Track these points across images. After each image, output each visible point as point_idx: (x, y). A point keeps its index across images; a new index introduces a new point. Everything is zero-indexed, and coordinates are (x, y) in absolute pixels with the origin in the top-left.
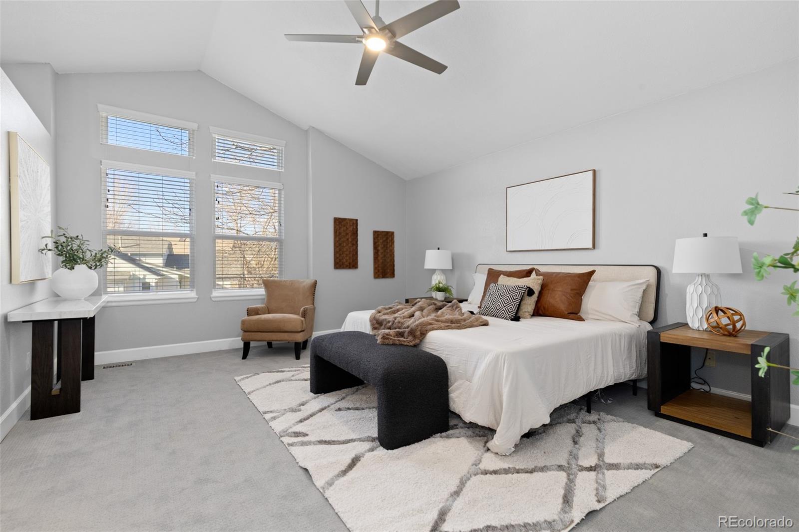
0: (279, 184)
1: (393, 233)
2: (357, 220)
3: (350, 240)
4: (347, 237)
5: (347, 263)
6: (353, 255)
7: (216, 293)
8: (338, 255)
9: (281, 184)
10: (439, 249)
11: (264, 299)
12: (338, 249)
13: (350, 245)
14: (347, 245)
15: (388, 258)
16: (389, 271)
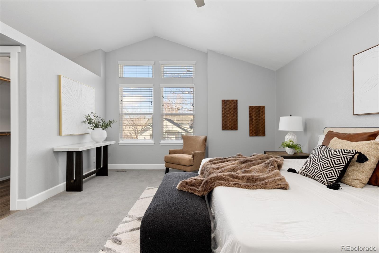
0: (192, 85)
1: (263, 107)
2: (237, 101)
3: (232, 112)
4: (230, 111)
5: (230, 127)
6: (234, 122)
7: (162, 142)
8: (224, 122)
9: (193, 85)
10: (291, 116)
11: (182, 145)
12: (224, 118)
13: (232, 115)
14: (230, 115)
15: (260, 123)
16: (260, 131)
